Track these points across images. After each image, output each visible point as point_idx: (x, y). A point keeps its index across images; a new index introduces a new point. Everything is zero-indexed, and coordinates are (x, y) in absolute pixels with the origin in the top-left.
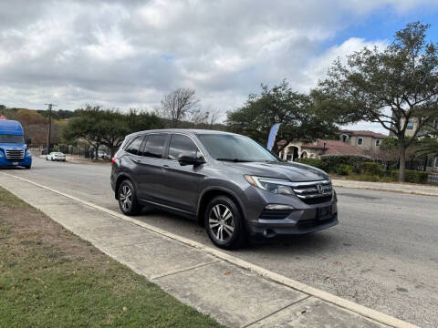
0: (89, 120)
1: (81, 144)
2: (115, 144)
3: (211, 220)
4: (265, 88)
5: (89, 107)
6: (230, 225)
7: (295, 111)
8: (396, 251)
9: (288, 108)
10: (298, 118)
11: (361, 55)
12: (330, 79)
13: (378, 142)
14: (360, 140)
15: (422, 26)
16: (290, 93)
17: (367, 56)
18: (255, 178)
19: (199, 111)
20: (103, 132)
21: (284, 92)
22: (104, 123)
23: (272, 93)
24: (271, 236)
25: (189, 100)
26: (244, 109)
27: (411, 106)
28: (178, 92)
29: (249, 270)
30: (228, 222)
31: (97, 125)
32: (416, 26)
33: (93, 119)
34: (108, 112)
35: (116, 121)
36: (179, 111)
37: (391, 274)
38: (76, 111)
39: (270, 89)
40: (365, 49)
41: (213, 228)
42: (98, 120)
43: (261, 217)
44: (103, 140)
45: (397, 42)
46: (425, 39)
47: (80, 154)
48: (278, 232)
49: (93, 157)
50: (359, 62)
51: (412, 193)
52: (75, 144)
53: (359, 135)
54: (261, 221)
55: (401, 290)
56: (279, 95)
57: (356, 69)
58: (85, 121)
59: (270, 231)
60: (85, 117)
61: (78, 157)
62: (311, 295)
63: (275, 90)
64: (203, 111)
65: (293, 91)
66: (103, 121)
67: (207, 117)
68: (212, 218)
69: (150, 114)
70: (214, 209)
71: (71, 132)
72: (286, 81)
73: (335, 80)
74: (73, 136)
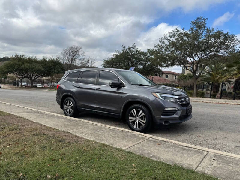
0: (18, 63)
1: (11, 78)
2: (33, 78)
3: (130, 118)
4: (124, 47)
5: (17, 56)
6: (142, 119)
7: (139, 60)
8: (221, 129)
9: (136, 59)
10: (141, 64)
11: (175, 32)
12: (161, 44)
13: (176, 77)
14: (167, 76)
15: (204, 19)
16: (137, 50)
17: (178, 33)
18: (158, 94)
19: (84, 59)
20: (27, 71)
21: (134, 50)
22: (27, 65)
23: (128, 50)
24: (167, 124)
25: (78, 53)
26: (112, 59)
27: (199, 59)
28: (72, 48)
29: (167, 142)
30: (142, 118)
31: (23, 66)
32: (201, 19)
33: (20, 63)
34: (29, 58)
35: (35, 64)
36: (72, 59)
37: (227, 139)
38: (4, 58)
39: (127, 48)
40: (177, 29)
41: (131, 122)
42: (24, 63)
43: (162, 115)
44: (26, 75)
45: (192, 26)
46: (206, 25)
47: (10, 84)
48: (171, 122)
49: (18, 85)
50: (174, 36)
51: (202, 102)
52: (6, 78)
53: (167, 74)
54: (162, 117)
55: (237, 146)
56: (131, 52)
57: (173, 39)
58: (15, 64)
59: (166, 122)
60: (15, 61)
61: (8, 85)
62: (209, 152)
63: (129, 49)
64: (86, 59)
65: (139, 50)
66: (26, 64)
67: (88, 62)
68: (130, 116)
69: (55, 60)
70: (132, 111)
71: (6, 70)
72: (135, 44)
73: (163, 45)
74: (7, 73)
